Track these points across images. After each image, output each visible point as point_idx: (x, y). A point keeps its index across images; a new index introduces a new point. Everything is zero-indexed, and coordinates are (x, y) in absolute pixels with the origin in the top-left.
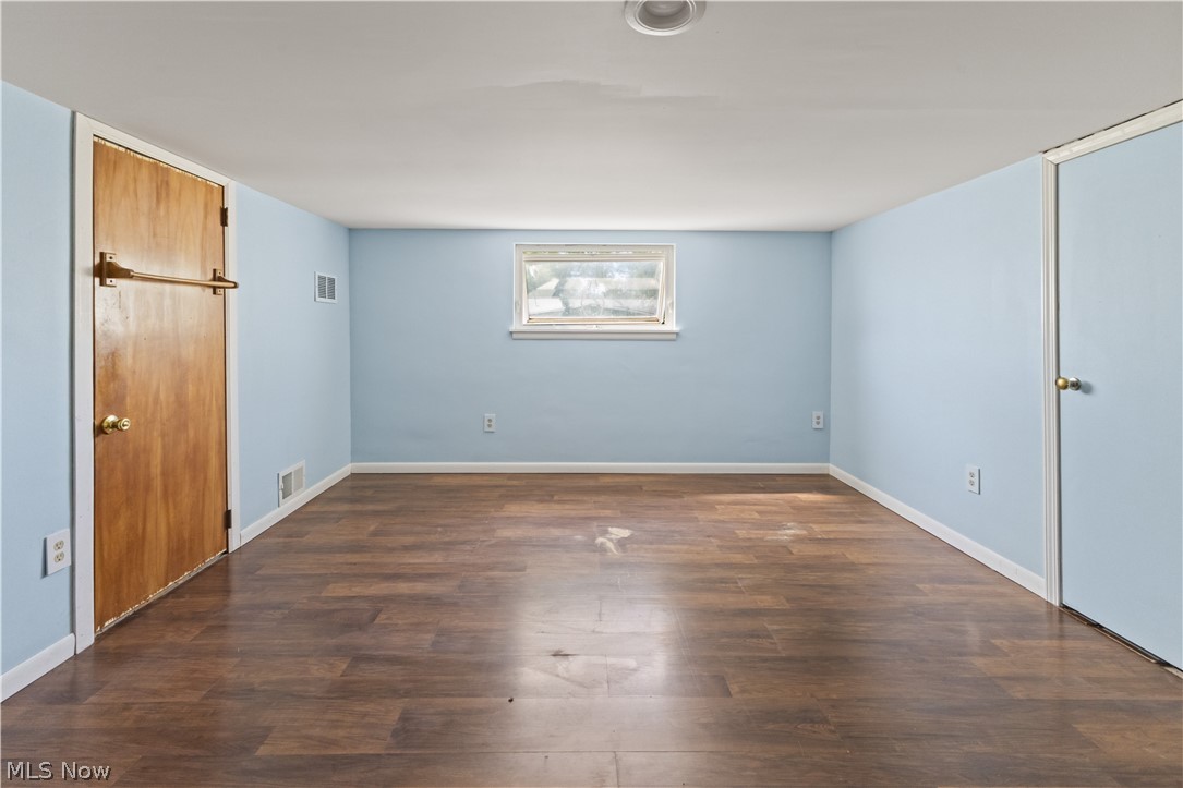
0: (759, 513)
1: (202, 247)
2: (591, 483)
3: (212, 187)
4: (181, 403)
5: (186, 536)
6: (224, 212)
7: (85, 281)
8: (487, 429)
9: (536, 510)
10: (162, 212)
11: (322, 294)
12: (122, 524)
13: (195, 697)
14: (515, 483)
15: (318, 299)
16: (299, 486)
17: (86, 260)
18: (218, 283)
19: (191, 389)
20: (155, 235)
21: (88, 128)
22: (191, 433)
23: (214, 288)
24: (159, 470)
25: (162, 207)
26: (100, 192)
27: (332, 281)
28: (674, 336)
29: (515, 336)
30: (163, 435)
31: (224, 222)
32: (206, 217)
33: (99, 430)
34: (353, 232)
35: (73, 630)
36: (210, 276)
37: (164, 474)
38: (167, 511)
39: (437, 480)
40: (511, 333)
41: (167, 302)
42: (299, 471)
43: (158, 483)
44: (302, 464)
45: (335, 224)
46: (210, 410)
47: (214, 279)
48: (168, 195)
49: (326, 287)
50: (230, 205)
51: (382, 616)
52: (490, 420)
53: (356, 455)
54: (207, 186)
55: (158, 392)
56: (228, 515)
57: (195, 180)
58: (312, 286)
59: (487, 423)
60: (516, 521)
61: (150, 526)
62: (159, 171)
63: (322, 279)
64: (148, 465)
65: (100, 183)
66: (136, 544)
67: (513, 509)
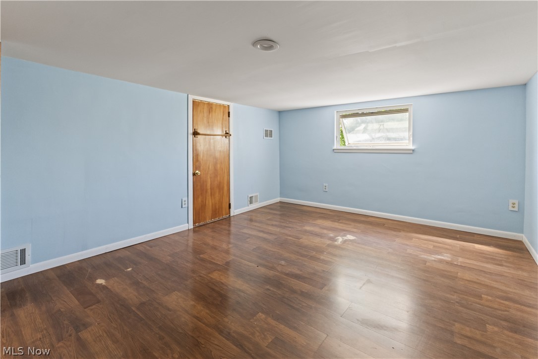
0: (434, 246)
1: (222, 124)
2: (363, 219)
3: (225, 106)
4: (216, 170)
5: (217, 207)
6: (229, 113)
7: (191, 137)
8: (325, 190)
9: (328, 223)
10: (210, 116)
11: (266, 136)
12: (200, 199)
13: (199, 243)
14: (331, 213)
15: (265, 138)
16: (256, 201)
17: (191, 131)
18: (227, 134)
19: (219, 166)
20: (208, 123)
21: (191, 97)
22: (219, 179)
23: (226, 136)
24: (209, 187)
25: (211, 114)
26: (194, 113)
27: (271, 131)
28: (412, 151)
29: (335, 151)
30: (211, 178)
31: (229, 116)
32: (223, 115)
33: (194, 174)
34: (280, 113)
35: (188, 223)
36: (225, 133)
37: (211, 189)
38: (212, 199)
39: (305, 208)
40: (334, 150)
41: (212, 141)
42: (256, 196)
43: (209, 191)
44: (258, 194)
45: (273, 111)
46: (224, 172)
47: (226, 134)
48: (212, 111)
49: (269, 134)
50: (231, 111)
51: (249, 239)
52: (325, 186)
53: (282, 195)
54: (224, 106)
55: (209, 166)
56: (230, 204)
57: (220, 105)
58: (263, 133)
59: (324, 187)
60: (315, 225)
61: (207, 202)
62: (210, 105)
63: (266, 131)
64: (206, 186)
65: (194, 111)
66: (203, 206)
67: (320, 222)
